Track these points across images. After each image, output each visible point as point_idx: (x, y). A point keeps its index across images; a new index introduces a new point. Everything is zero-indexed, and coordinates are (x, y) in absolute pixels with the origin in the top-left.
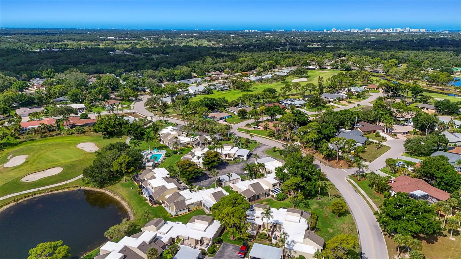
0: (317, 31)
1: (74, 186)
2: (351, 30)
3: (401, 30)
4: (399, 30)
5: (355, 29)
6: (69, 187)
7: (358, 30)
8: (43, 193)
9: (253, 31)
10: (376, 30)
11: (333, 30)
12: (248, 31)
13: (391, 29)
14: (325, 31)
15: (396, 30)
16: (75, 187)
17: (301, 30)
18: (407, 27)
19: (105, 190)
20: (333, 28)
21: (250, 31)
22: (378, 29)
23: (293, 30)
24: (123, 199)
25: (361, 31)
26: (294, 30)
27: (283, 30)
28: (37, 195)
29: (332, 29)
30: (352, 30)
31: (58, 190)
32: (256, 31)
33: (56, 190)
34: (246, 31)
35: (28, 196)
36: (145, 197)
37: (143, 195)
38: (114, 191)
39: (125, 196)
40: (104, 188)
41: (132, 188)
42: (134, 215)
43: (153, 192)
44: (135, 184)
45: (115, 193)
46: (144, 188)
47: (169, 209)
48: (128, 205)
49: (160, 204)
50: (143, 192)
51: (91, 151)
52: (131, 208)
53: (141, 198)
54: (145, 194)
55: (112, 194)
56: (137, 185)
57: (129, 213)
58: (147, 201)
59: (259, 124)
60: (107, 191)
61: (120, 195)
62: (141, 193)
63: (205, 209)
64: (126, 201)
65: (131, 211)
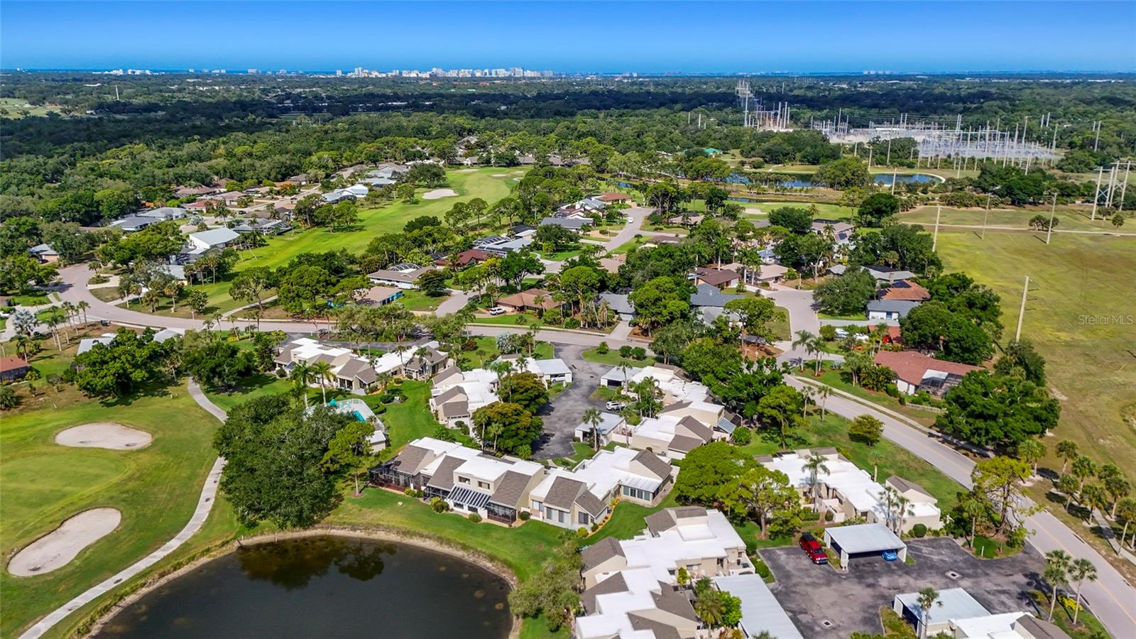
0: (320, 73)
1: (219, 542)
2: (401, 73)
3: (507, 73)
4: (502, 73)
5: (411, 70)
6: (208, 550)
7: (417, 72)
8: (143, 585)
9: (138, 72)
10: (456, 71)
11: (359, 73)
12: (120, 72)
13: (487, 71)
14: (339, 73)
15: (496, 73)
16: (223, 544)
17: (274, 72)
18: (518, 67)
19: (322, 528)
20: (358, 67)
21: (130, 72)
22: (459, 69)
23: (250, 71)
24: (406, 533)
25: (427, 75)
26: (254, 71)
27: (223, 71)
28: (130, 599)
29: (356, 69)
30: (404, 72)
31: (179, 565)
32: (148, 72)
33: (175, 569)
34: (114, 72)
35: (107, 609)
36: (465, 512)
37: (452, 510)
38: (358, 525)
39: (408, 526)
40: (316, 526)
41: (400, 503)
42: (492, 558)
43: (486, 494)
44: (391, 493)
45: (366, 528)
46: (446, 493)
47: (561, 520)
48: (441, 544)
49: (525, 516)
50: (450, 502)
51: (128, 445)
52: (459, 546)
53: (458, 519)
54: (461, 506)
55: (358, 532)
56: (403, 493)
57: (466, 558)
58: (483, 521)
59: (502, 300)
60: (333, 528)
61: (388, 529)
62: (447, 507)
63: (636, 500)
64: (421, 536)
65: (466, 554)
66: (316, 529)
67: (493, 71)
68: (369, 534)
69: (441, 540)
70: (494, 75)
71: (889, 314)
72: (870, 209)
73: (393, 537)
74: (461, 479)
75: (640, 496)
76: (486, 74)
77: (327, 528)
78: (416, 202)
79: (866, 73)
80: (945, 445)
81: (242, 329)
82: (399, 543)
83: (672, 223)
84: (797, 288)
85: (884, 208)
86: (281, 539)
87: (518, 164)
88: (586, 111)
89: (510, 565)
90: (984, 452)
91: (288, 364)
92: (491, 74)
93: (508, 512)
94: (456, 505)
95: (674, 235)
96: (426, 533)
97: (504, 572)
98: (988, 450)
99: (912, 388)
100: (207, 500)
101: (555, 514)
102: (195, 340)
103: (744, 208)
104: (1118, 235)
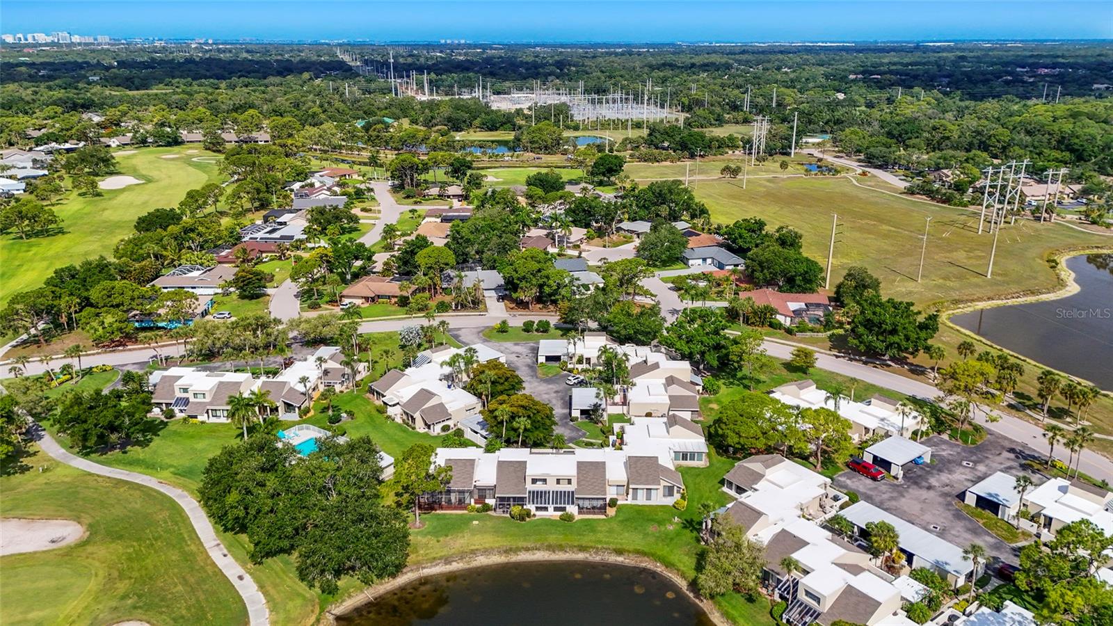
3: (48, 39)
4: (41, 38)
13: (17, 36)
15: (34, 39)
18: (62, 31)
19: (413, 570)
24: (508, 551)
36: (551, 513)
37: (534, 515)
38: (451, 556)
39: (505, 542)
40: (404, 570)
41: (475, 522)
42: (619, 552)
43: (567, 490)
44: (451, 514)
45: (462, 556)
46: (522, 499)
47: (649, 498)
48: (554, 552)
49: (613, 503)
50: (531, 507)
51: (53, 542)
52: (575, 549)
53: (548, 522)
54: (546, 509)
55: (454, 564)
56: (465, 512)
57: (591, 559)
58: (576, 519)
59: (345, 292)
60: (424, 568)
61: (487, 552)
62: (528, 514)
63: (689, 463)
64: (527, 549)
65: (588, 555)
66: (406, 573)
67: (29, 37)
68: (468, 562)
69: (550, 548)
70: (30, 40)
71: (704, 260)
72: (602, 169)
73: (496, 559)
74: (534, 481)
75: (692, 458)
76: (20, 39)
77: (418, 569)
78: (99, 195)
79: (443, 41)
80: (853, 363)
81: (57, 370)
82: (507, 563)
83: (428, 195)
84: (604, 246)
85: (615, 168)
86: (376, 595)
87: (182, 143)
88: (203, 80)
89: (644, 554)
90: (884, 363)
91: (173, 402)
92: (26, 40)
93: (595, 503)
94: (537, 509)
95: (447, 207)
96: (529, 545)
97: (641, 562)
98: (886, 360)
99: (789, 319)
100: (241, 578)
101: (641, 495)
102: (25, 393)
103: (486, 176)
104: (785, 177)
